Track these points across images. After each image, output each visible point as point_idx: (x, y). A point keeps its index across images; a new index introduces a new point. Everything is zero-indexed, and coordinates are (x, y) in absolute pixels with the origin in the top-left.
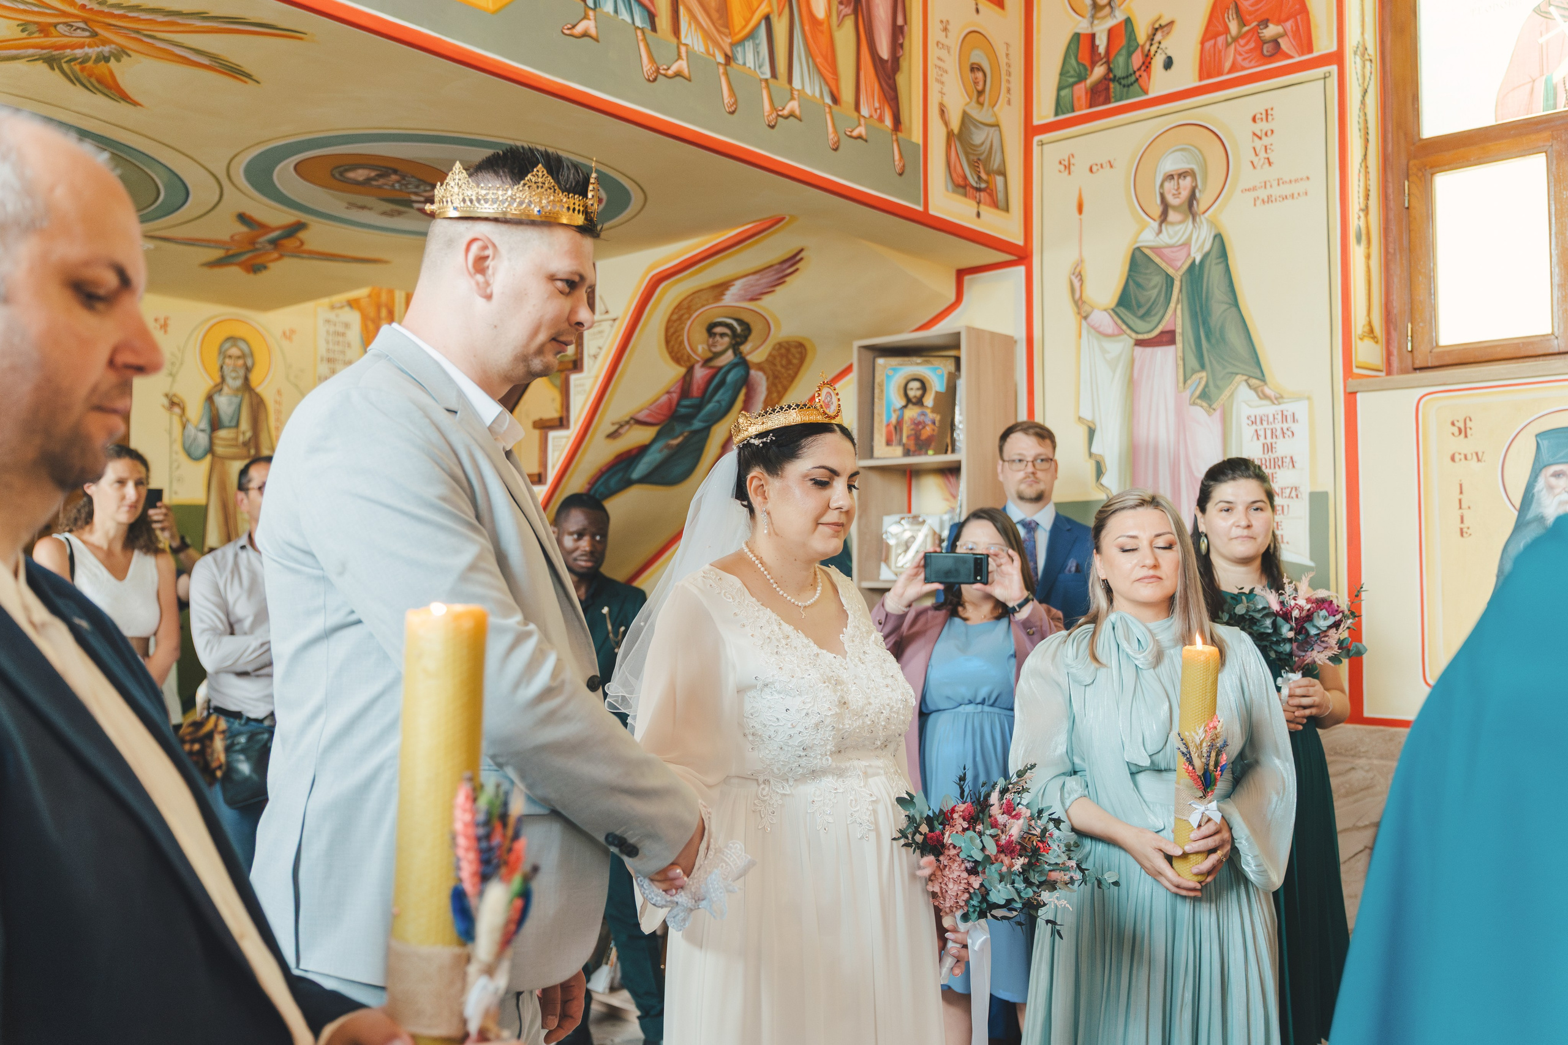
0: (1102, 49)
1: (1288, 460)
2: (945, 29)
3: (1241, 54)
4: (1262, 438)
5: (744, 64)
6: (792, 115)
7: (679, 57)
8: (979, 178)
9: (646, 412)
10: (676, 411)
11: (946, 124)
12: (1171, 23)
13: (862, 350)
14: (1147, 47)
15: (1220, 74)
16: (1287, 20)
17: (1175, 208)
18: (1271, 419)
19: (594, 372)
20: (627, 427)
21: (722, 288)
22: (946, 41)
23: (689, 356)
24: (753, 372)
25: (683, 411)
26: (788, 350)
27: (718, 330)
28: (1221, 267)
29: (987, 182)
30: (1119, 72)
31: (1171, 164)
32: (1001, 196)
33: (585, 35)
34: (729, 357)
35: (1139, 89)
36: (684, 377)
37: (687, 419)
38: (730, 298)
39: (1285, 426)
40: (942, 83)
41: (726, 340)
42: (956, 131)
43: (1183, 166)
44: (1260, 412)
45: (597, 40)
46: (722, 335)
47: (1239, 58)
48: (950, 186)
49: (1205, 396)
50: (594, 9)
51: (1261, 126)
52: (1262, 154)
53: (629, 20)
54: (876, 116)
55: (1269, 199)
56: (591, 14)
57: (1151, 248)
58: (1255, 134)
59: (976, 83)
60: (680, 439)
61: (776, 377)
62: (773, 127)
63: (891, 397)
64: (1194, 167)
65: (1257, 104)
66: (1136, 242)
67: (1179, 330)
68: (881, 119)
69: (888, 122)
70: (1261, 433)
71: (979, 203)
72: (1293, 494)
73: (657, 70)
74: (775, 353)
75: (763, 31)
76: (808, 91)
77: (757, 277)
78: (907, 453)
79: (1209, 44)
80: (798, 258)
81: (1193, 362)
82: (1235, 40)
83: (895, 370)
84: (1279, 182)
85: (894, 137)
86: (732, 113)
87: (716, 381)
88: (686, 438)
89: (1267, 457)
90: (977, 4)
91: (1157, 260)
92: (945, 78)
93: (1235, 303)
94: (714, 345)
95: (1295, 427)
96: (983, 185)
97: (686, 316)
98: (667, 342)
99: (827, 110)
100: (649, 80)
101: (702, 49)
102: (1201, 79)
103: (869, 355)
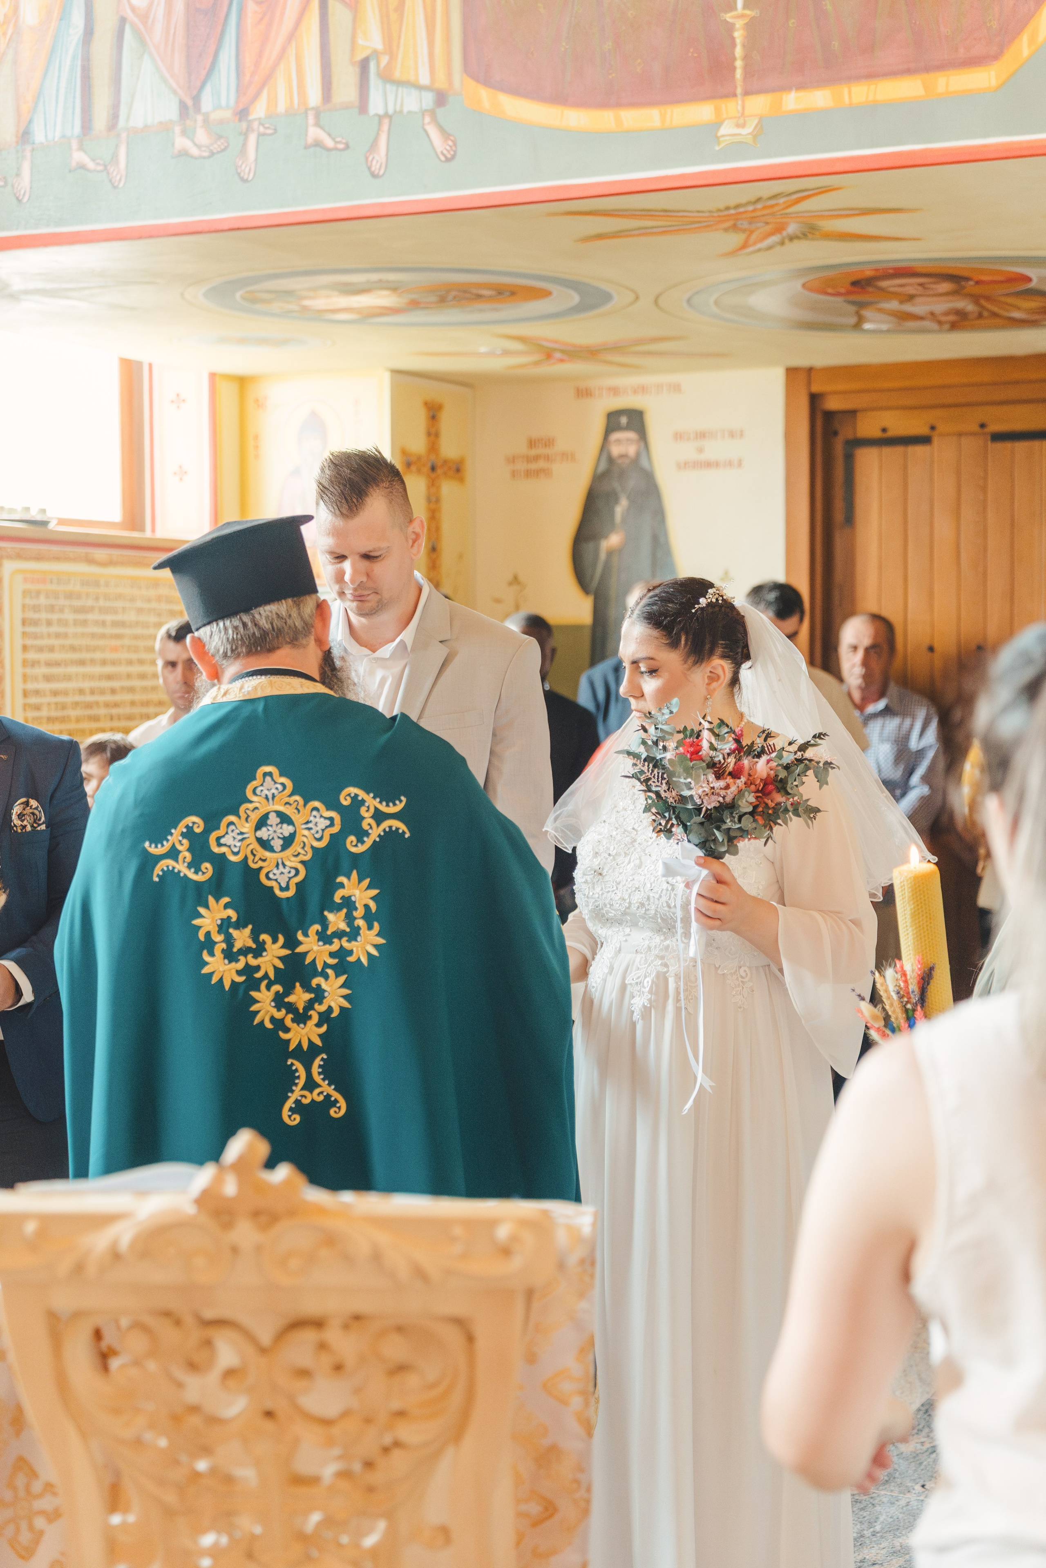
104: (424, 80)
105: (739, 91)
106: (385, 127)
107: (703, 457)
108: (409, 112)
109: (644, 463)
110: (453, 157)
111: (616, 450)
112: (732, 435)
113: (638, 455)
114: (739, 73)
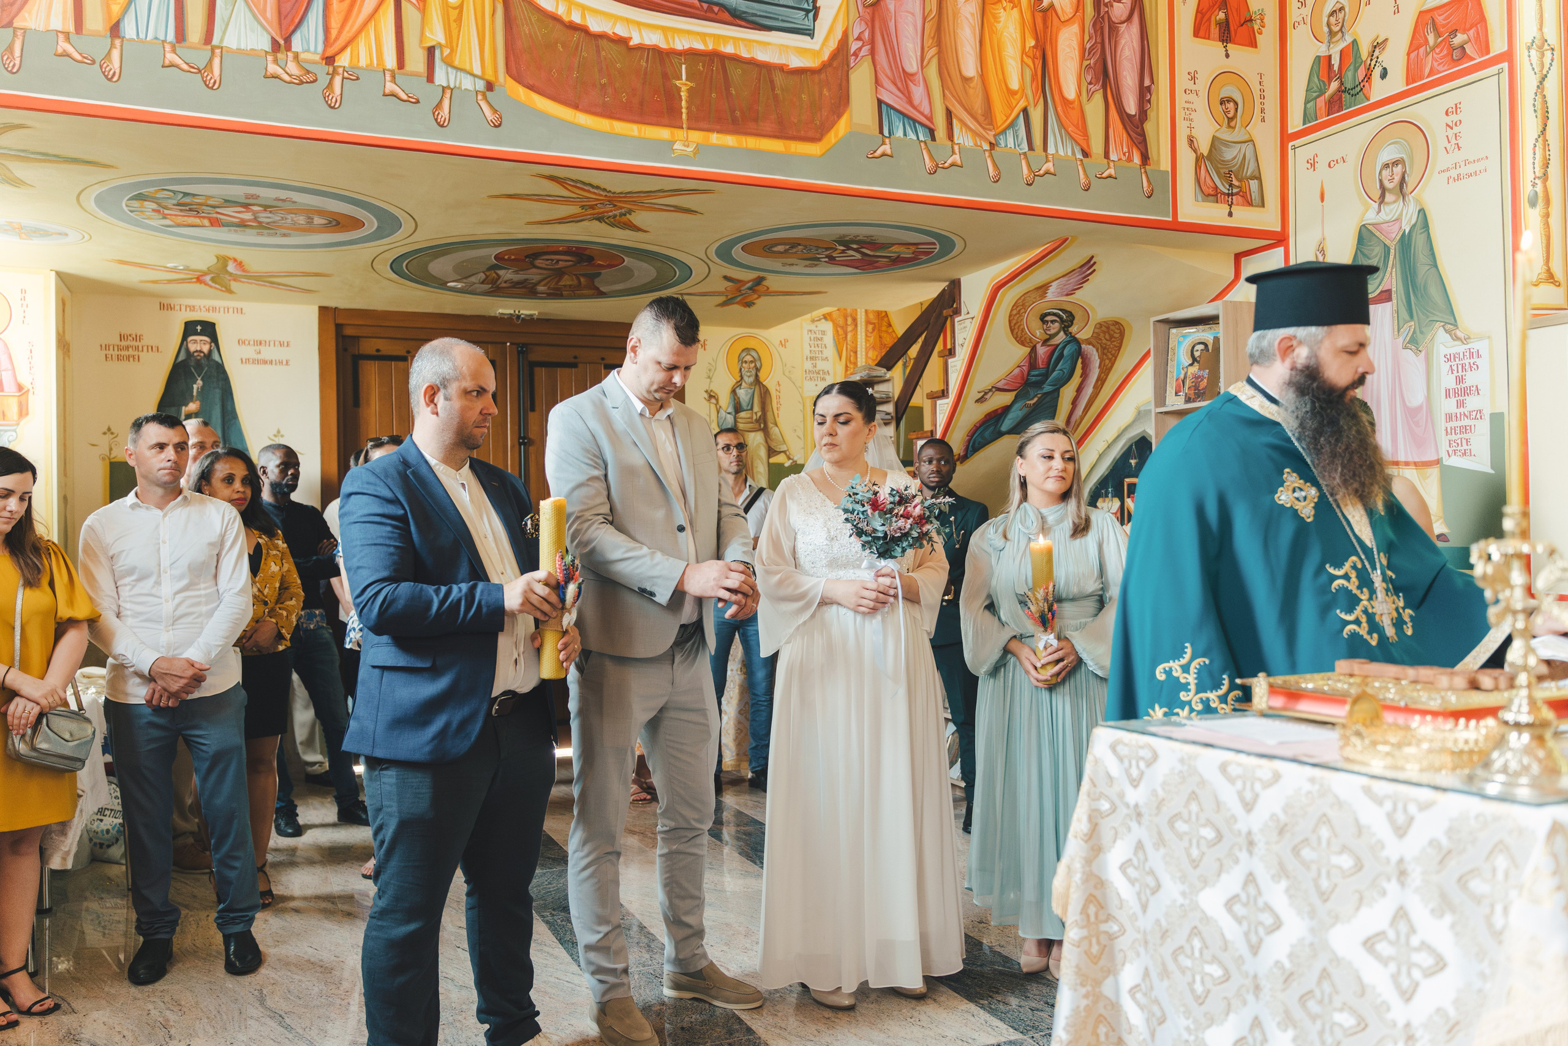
0: (1336, 68)
1: (1474, 389)
2: (1193, 79)
3: (1437, 61)
4: (1455, 372)
5: (1006, 146)
6: (1047, 173)
7: (953, 153)
8: (1231, 185)
9: (1003, 382)
10: (1028, 379)
11: (1195, 151)
12: (1386, 40)
13: (1158, 324)
14: (1369, 62)
15: (1422, 79)
16: (1470, 28)
17: (1390, 191)
18: (1462, 356)
19: (962, 357)
20: (990, 393)
21: (1043, 288)
22: (1194, 87)
23: (1031, 339)
24: (1083, 346)
25: (1034, 379)
26: (1108, 328)
27: (1049, 318)
28: (1424, 236)
29: (1238, 187)
30: (1349, 85)
31: (1387, 154)
32: (1255, 195)
33: (884, 155)
34: (1061, 337)
35: (1363, 97)
36: (1030, 353)
37: (1038, 385)
38: (1052, 294)
39: (1472, 361)
40: (1191, 120)
41: (1057, 325)
42: (1205, 154)
43: (1396, 156)
44: (1453, 351)
45: (892, 157)
46: (1052, 322)
47: (1436, 64)
48: (1200, 199)
49: (1413, 342)
50: (889, 137)
51: (1454, 118)
52: (1453, 141)
53: (915, 138)
54: (1124, 158)
55: (1459, 178)
56: (887, 141)
57: (1373, 225)
58: (1447, 125)
59: (1226, 112)
60: (1036, 399)
61: (1105, 348)
62: (1031, 185)
63: (1181, 357)
64: (1404, 156)
65: (1448, 101)
66: (1363, 221)
67: (1394, 289)
68: (1130, 159)
69: (1137, 160)
70: (1455, 368)
71: (1230, 206)
72: (1478, 416)
73: (937, 165)
74: (1097, 331)
75: (1021, 120)
76: (1061, 153)
77: (1066, 279)
78: (1188, 400)
79: (1413, 55)
80: (1092, 262)
81: (1404, 314)
82: (1433, 49)
83: (1185, 336)
84: (1466, 162)
85: (1143, 170)
86: (998, 181)
87: (1056, 355)
88: (1039, 398)
89: (1459, 387)
90: (1226, 50)
91: (1378, 234)
92: (1194, 115)
93: (1435, 265)
94: (1048, 329)
95: (1479, 361)
96: (1235, 191)
97: (1023, 311)
98: (1012, 331)
99: (1079, 163)
100: (930, 173)
101: (971, 144)
102: (1407, 85)
103: (1166, 327)
104: (478, 71)
105: (684, 126)
106: (448, 95)
107: (260, 357)
108: (466, 90)
109: (216, 357)
110: (500, 125)
111: (193, 347)
112: (281, 344)
113: (210, 351)
114: (684, 116)
